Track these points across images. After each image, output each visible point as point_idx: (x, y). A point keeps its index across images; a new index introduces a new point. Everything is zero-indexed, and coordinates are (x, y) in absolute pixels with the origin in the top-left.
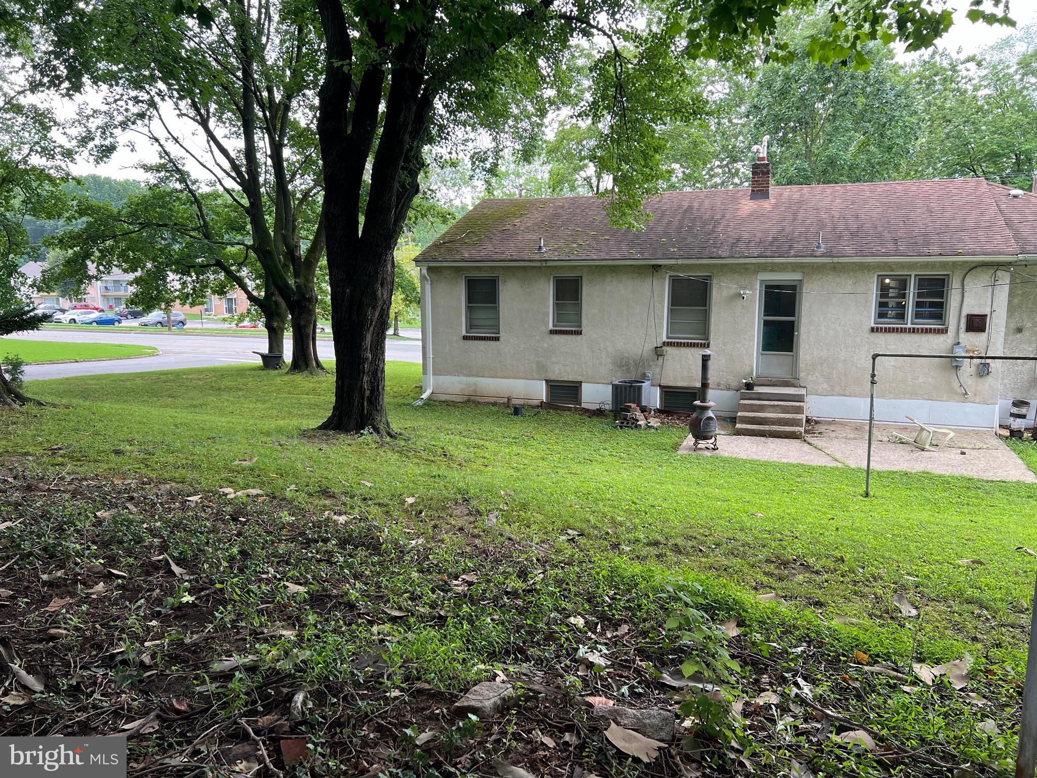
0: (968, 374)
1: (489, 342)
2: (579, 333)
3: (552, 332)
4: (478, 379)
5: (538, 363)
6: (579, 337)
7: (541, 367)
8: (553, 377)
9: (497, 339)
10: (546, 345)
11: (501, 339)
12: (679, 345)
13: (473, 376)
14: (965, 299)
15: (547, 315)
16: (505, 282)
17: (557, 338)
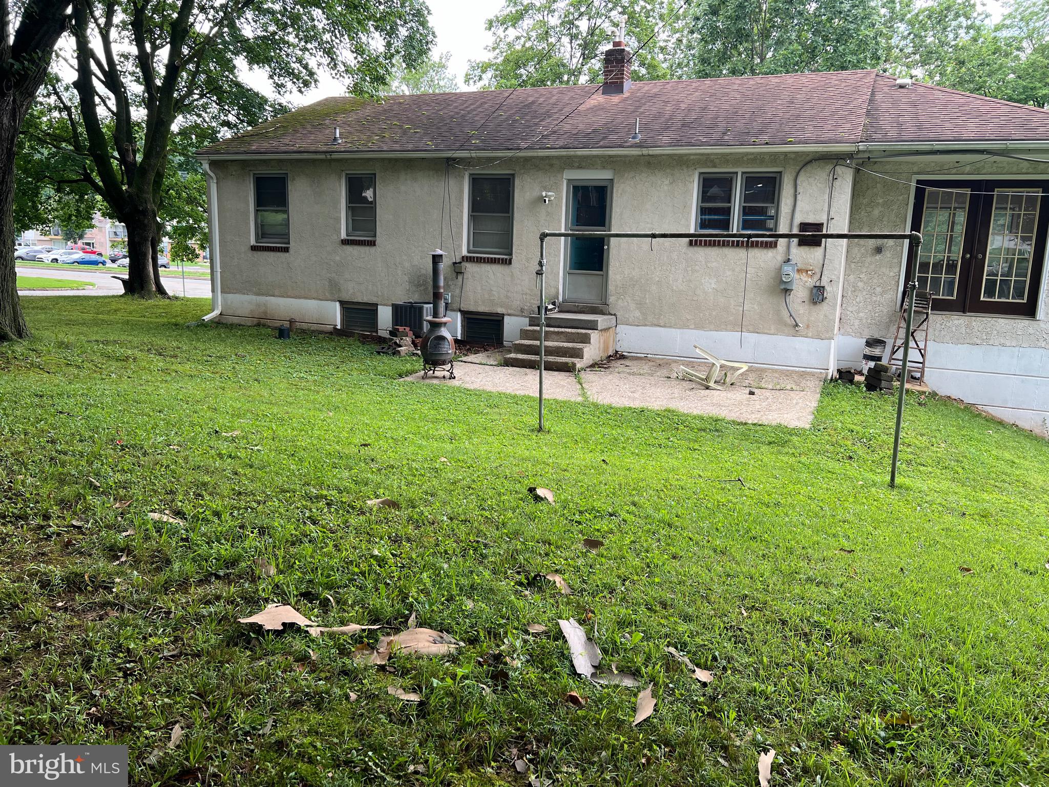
0: (800, 301)
1: (279, 254)
2: (372, 244)
3: (345, 242)
4: (268, 298)
5: (330, 281)
6: (372, 250)
7: (334, 286)
8: (346, 297)
9: (286, 250)
10: (338, 258)
11: (291, 250)
12: (479, 260)
13: (263, 295)
14: (798, 203)
15: (338, 220)
16: (294, 179)
17: (349, 249)
